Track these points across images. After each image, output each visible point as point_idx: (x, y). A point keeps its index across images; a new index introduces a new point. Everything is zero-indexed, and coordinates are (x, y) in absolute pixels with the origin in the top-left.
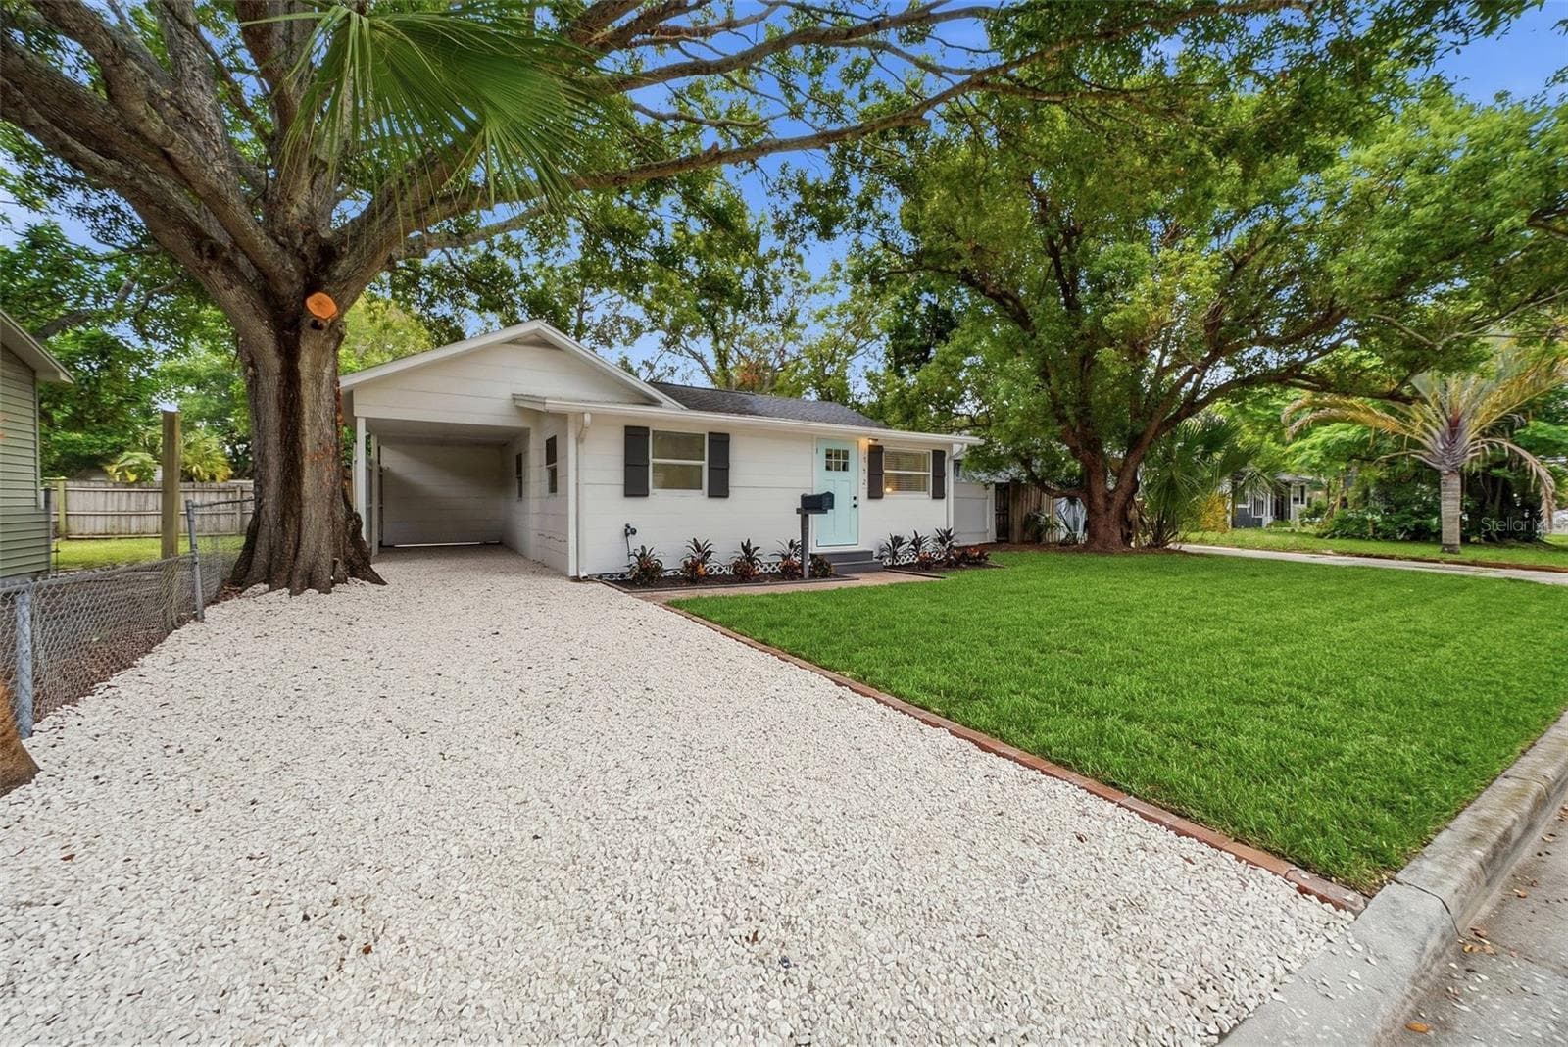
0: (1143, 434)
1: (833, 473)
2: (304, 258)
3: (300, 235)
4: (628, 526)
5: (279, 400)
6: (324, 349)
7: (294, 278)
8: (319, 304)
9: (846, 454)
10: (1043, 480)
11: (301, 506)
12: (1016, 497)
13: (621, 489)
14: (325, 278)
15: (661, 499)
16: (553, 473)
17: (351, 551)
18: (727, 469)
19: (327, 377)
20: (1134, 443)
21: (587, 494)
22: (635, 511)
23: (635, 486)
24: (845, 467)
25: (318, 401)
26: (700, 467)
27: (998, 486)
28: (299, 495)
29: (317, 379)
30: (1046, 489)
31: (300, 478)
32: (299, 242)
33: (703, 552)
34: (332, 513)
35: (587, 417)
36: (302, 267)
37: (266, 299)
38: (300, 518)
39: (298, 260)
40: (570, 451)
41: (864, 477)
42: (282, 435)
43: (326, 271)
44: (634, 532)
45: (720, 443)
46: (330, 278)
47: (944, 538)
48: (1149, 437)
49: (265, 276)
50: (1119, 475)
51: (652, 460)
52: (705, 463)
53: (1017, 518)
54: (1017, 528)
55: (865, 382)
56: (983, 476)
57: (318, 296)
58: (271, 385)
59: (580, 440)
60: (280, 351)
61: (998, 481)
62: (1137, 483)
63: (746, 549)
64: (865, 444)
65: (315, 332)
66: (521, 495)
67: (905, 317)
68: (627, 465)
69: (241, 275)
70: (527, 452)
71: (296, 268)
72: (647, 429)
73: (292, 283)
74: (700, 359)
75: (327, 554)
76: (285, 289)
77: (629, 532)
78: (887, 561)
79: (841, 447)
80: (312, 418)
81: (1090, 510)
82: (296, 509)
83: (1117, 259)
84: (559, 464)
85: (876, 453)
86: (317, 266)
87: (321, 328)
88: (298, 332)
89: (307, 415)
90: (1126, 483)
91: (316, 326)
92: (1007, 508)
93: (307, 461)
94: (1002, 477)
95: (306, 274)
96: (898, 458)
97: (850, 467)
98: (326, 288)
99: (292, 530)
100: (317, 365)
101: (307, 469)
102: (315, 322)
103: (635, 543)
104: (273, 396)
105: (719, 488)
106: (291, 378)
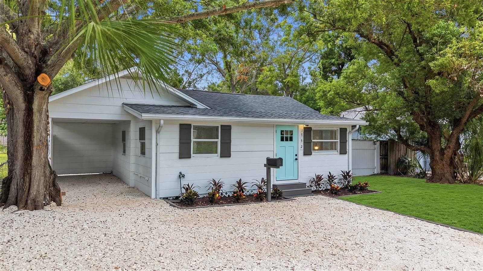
0: (461, 118)
1: (285, 143)
2: (35, 57)
3: (34, 47)
4: (180, 173)
5: (24, 122)
6: (44, 98)
7: (31, 67)
8: (43, 79)
9: (291, 132)
10: (407, 140)
11: (31, 170)
12: (392, 149)
13: (177, 155)
14: (44, 65)
15: (197, 159)
16: (143, 146)
17: (52, 188)
18: (230, 143)
19: (44, 110)
20: (456, 123)
21: (161, 158)
22: (184, 165)
23: (184, 154)
24: (291, 139)
25: (40, 121)
26: (217, 142)
27: (381, 142)
28: (31, 165)
29: (40, 111)
30: (408, 146)
31: (31, 157)
32: (33, 50)
33: (218, 186)
34: (44, 172)
35: (162, 122)
36: (34, 61)
37: (19, 77)
38: (31, 175)
39: (33, 59)
40: (152, 137)
41: (301, 144)
42: (25, 137)
43: (45, 62)
44: (184, 176)
45: (227, 130)
46: (46, 65)
47: (346, 176)
48: (464, 120)
49: (19, 67)
50: (448, 140)
51: (193, 140)
52: (219, 141)
53: (392, 161)
54: (392, 166)
55: (309, 76)
56: (373, 136)
57: (43, 75)
58: (20, 116)
59: (158, 132)
60: (25, 100)
61: (381, 139)
62: (460, 144)
63: (239, 183)
64: (302, 127)
65: (40, 91)
66: (124, 151)
67: (330, 47)
68: (180, 143)
69: (11, 69)
70: (129, 132)
71: (32, 62)
72: (190, 125)
73: (30, 69)
74: (216, 64)
75: (42, 191)
76: (28, 72)
77: (181, 176)
78: (314, 188)
79: (289, 129)
80: (37, 129)
81: (432, 158)
82: (29, 171)
83: (439, 30)
84: (147, 141)
85: (308, 131)
86: (40, 59)
87: (44, 90)
88: (33, 91)
89: (35, 128)
90: (452, 145)
91: (42, 89)
92: (386, 155)
93: (35, 149)
94: (385, 137)
95: (36, 64)
96: (321, 133)
97: (294, 139)
98: (45, 70)
99: (27, 180)
100: (40, 105)
101: (35, 152)
102: (41, 88)
103: (185, 182)
104: (21, 120)
105: (226, 153)
106: (29, 111)
